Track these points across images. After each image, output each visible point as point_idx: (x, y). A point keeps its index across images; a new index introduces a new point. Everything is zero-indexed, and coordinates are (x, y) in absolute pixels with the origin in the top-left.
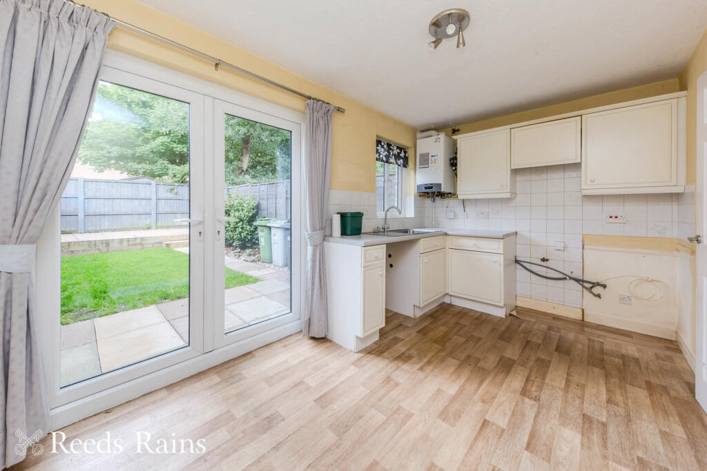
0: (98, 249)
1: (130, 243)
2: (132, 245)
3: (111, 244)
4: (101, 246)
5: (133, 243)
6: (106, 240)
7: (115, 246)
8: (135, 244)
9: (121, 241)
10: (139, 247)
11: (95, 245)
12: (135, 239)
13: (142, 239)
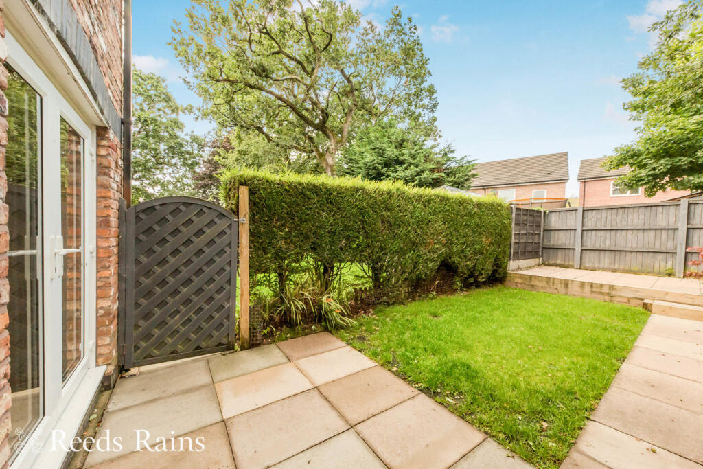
0: (556, 289)
1: (594, 290)
2: (596, 292)
3: (570, 286)
4: (559, 286)
5: (598, 290)
6: (565, 280)
7: (574, 289)
8: (602, 293)
9: (583, 284)
10: (607, 298)
11: (553, 283)
12: (602, 285)
13: (611, 287)
